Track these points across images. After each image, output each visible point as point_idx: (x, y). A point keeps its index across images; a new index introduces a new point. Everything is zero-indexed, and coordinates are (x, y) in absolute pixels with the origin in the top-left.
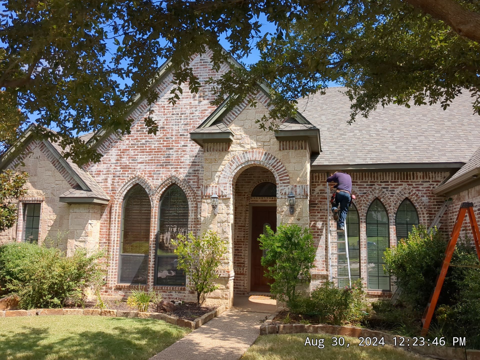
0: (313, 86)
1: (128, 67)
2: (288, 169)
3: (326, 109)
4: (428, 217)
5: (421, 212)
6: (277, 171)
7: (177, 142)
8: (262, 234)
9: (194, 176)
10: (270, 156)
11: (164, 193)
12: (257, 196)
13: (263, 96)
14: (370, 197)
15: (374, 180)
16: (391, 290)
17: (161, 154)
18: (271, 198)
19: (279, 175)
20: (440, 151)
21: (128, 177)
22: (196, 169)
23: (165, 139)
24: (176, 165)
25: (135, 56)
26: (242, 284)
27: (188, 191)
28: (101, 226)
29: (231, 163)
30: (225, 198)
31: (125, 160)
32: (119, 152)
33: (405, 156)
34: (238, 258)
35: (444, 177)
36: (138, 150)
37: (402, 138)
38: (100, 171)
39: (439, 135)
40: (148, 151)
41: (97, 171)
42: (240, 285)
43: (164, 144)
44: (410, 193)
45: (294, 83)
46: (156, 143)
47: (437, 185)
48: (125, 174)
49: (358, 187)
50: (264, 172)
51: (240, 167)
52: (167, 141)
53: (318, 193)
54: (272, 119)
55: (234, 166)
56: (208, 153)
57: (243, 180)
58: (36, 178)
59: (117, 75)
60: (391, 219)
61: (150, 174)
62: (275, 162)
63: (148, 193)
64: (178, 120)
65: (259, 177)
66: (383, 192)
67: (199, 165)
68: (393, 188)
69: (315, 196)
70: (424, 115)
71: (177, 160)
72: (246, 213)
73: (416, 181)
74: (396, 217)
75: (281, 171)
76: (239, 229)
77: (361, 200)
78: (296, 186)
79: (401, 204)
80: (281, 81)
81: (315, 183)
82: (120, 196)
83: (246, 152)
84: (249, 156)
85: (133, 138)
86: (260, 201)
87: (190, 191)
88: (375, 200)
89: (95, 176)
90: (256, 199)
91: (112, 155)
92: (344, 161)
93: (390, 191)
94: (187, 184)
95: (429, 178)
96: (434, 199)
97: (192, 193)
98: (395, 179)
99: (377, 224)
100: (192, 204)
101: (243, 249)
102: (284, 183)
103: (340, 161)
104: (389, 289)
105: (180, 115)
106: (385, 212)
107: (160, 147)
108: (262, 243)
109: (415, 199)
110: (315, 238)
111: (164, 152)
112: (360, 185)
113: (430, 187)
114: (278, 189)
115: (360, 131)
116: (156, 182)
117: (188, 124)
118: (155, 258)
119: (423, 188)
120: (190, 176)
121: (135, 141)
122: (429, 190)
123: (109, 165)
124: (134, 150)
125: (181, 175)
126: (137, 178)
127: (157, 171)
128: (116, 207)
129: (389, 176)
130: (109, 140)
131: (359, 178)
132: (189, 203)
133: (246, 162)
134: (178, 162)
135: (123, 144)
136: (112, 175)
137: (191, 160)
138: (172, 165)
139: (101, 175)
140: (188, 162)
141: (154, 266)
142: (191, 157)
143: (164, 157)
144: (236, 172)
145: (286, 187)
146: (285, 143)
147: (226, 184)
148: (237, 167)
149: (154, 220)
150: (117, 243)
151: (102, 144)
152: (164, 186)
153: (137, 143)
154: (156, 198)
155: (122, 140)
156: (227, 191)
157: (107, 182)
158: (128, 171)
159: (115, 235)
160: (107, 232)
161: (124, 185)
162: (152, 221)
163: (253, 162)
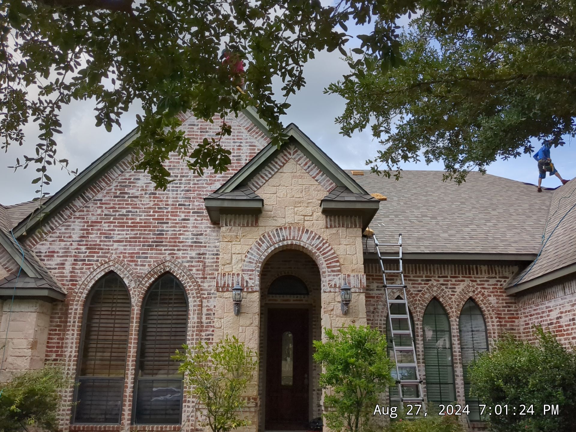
2: (338, 253)
4: (497, 322)
5: (489, 316)
6: (323, 254)
7: (174, 214)
9: (198, 262)
10: (313, 235)
11: (151, 285)
12: (276, 294)
13: (302, 157)
14: (426, 296)
15: (431, 274)
17: (150, 230)
19: (326, 261)
20: (502, 240)
21: (97, 261)
22: (201, 252)
23: (157, 210)
24: (172, 246)
27: (188, 282)
28: (50, 334)
29: (260, 242)
30: (250, 290)
31: (94, 237)
32: (86, 225)
35: (513, 273)
36: (115, 223)
38: (54, 252)
40: (130, 224)
41: (49, 252)
43: (154, 216)
44: (474, 292)
46: (143, 214)
47: (505, 281)
48: (93, 257)
49: (411, 282)
51: (273, 248)
52: (159, 212)
55: (264, 246)
56: (227, 227)
60: (453, 325)
61: (132, 257)
62: (320, 243)
63: (127, 285)
66: (443, 290)
67: (205, 247)
68: (454, 284)
71: (173, 238)
73: (480, 276)
74: (459, 322)
75: (329, 256)
77: (416, 300)
78: (349, 276)
79: (464, 306)
82: (84, 289)
83: (281, 229)
84: (285, 233)
85: (108, 206)
86: (280, 301)
87: (193, 282)
88: (432, 299)
89: (46, 258)
90: (274, 298)
91: (73, 229)
93: (450, 288)
94: (188, 273)
95: (496, 274)
96: (502, 300)
97: (194, 286)
98: (455, 273)
100: (195, 301)
102: (333, 271)
105: (179, 178)
106: (445, 316)
107: (149, 219)
109: (481, 299)
111: (154, 227)
112: (414, 280)
113: (497, 285)
114: (326, 280)
116: (140, 269)
117: (191, 190)
118: (134, 383)
119: (489, 285)
120: (192, 262)
121: (111, 210)
122: (496, 288)
123: (68, 243)
124: (108, 222)
125: (179, 260)
126: (111, 263)
127: (142, 253)
128: (76, 305)
129: (448, 269)
130: (71, 208)
131: (412, 271)
132: (190, 300)
133: (280, 241)
134: (175, 242)
135: (92, 214)
136: (73, 258)
137: (195, 240)
138: (166, 246)
139: (56, 258)
140: (189, 242)
141: (132, 394)
142: (194, 235)
143: (154, 234)
144: (267, 254)
145: (335, 277)
146: (332, 218)
147: (252, 271)
148: (268, 248)
149: (134, 325)
150: (74, 361)
151: (59, 213)
152: (152, 275)
153: (114, 213)
154: (139, 292)
155: (91, 209)
156: (253, 281)
157: (64, 268)
158: (98, 253)
159: (71, 347)
160: (58, 343)
161: (91, 273)
162: (132, 326)
163: (290, 242)
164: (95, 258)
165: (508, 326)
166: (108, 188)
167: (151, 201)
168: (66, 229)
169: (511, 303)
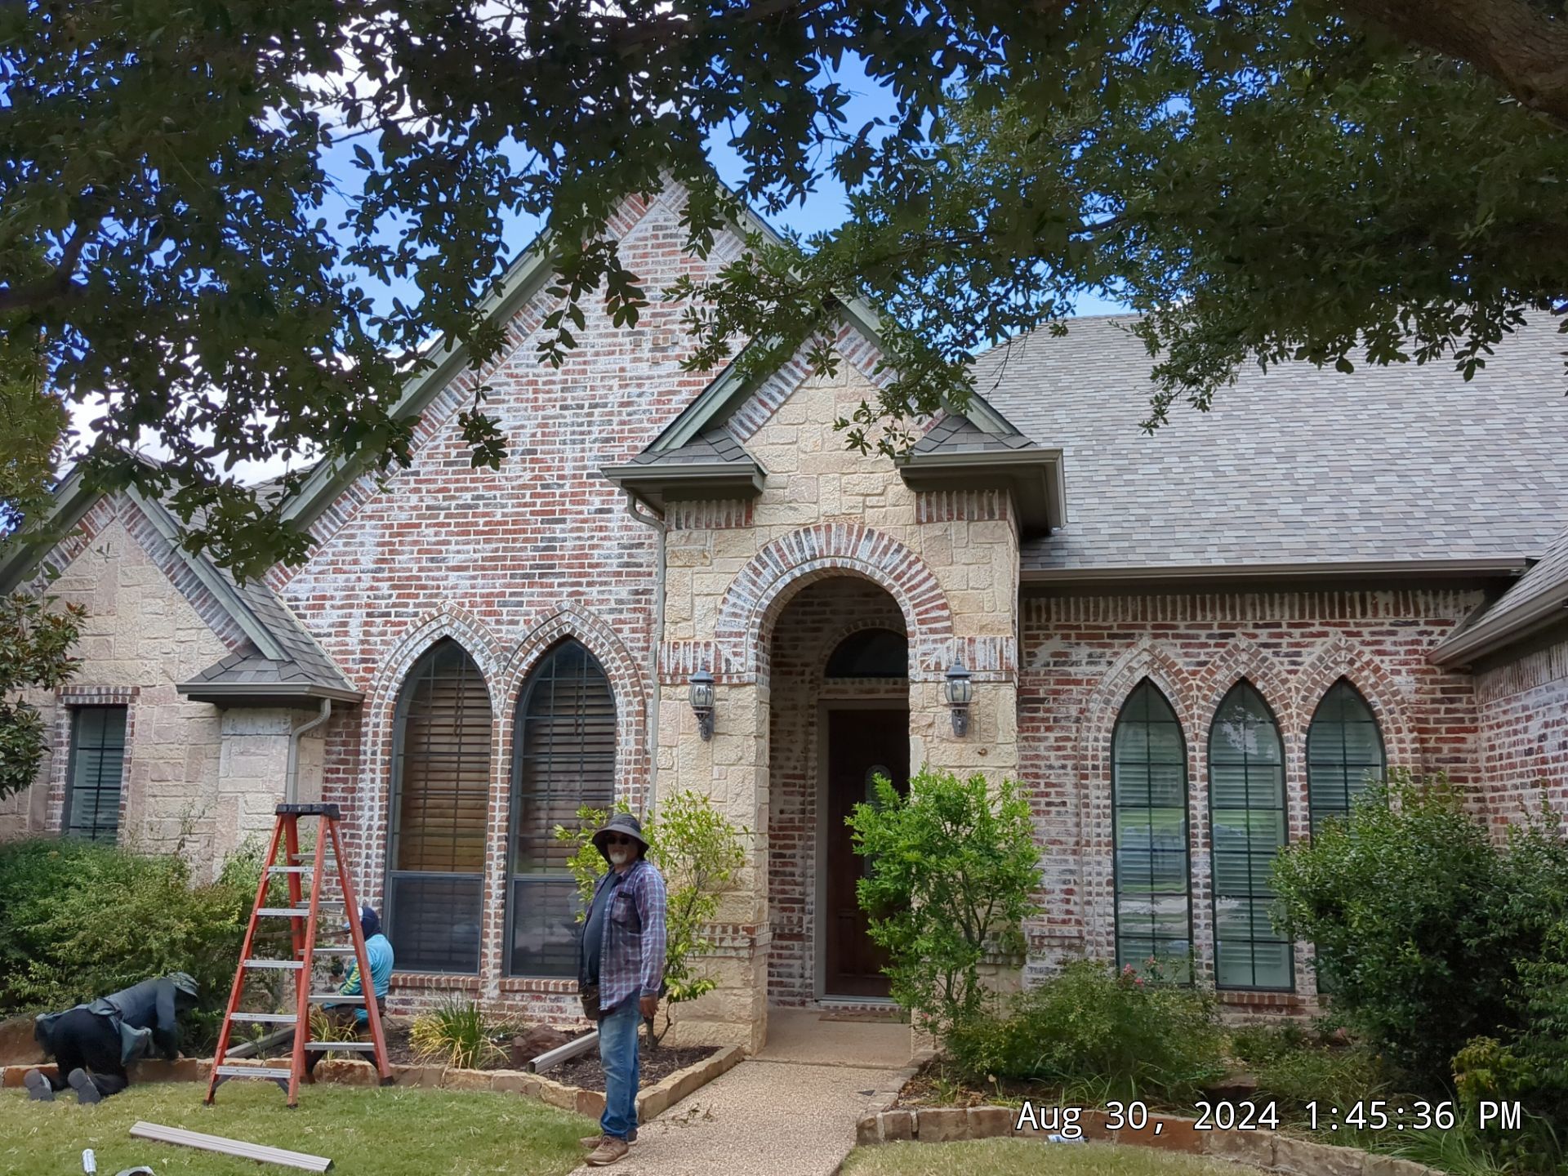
0: (1027, 306)
1: (403, 243)
2: (946, 584)
3: (1069, 387)
4: (1414, 741)
5: (1390, 725)
6: (909, 590)
7: (577, 499)
8: (863, 801)
9: (635, 610)
10: (885, 542)
11: (534, 667)
12: (842, 676)
13: (861, 345)
14: (1218, 677)
15: (1234, 618)
16: (1298, 988)
17: (526, 540)
18: (891, 680)
19: (915, 606)
20: (1450, 520)
21: (416, 614)
22: (641, 588)
23: (539, 490)
24: (575, 575)
25: (424, 203)
26: (796, 970)
27: (614, 659)
28: (327, 780)
29: (757, 565)
30: (735, 681)
31: (407, 560)
32: (387, 532)
33: (1334, 538)
34: (783, 883)
35: (1467, 609)
36: (449, 525)
37: (1322, 478)
38: (324, 598)
39: (1444, 468)
40: (481, 528)
41: (315, 598)
42: (790, 975)
43: (534, 504)
44: (1351, 662)
45: (962, 297)
46: (510, 502)
47: (1443, 633)
48: (406, 605)
49: (1179, 642)
50: (866, 595)
51: (787, 579)
52: (544, 496)
53: (1048, 664)
54: (891, 417)
55: (767, 574)
56: (681, 533)
57: (798, 622)
58: (111, 619)
59: (366, 270)
60: (1292, 750)
61: (489, 604)
62: (902, 562)
63: (482, 668)
64: (582, 424)
65: (852, 612)
66: (1265, 659)
67: (650, 574)
68: (1298, 645)
69: (1038, 674)
70: (1395, 405)
71: (576, 557)
72: (807, 734)
73: (1373, 621)
74: (1307, 742)
75: (924, 593)
76: (785, 785)
77: (1190, 688)
78: (971, 641)
79: (1323, 699)
80: (919, 289)
81: (1035, 632)
82: (390, 679)
83: (807, 531)
84: (816, 541)
85: (432, 487)
86: (853, 692)
87: (623, 659)
88: (1236, 684)
89: (308, 612)
90: (839, 686)
91: (362, 544)
92: (1130, 557)
93: (1287, 655)
94: (613, 638)
95: (1417, 613)
96: (1433, 682)
97: (627, 669)
98: (1302, 616)
99: (1246, 766)
100: (630, 703)
101: (798, 852)
102: (932, 631)
103: (1117, 558)
104: (1288, 984)
105: (586, 410)
106: (1270, 727)
107: (524, 514)
108: (861, 834)
109: (1372, 680)
110: (1037, 813)
111: (534, 531)
112: (1187, 636)
113: (1418, 642)
114: (915, 653)
115: (1184, 457)
116: (508, 631)
117: (614, 439)
118: (505, 886)
119: (1395, 643)
120: (621, 611)
121: (440, 496)
122: (1416, 652)
123: (353, 577)
124: (435, 525)
125: (593, 609)
126: (444, 620)
127: (512, 595)
128: (377, 715)
129: (1282, 604)
130: (353, 494)
131: (1184, 612)
132: (620, 700)
133: (806, 561)
134: (582, 566)
135: (400, 508)
136: (365, 611)
137: (626, 559)
138: (562, 575)
139: (328, 610)
140: (613, 565)
141: (501, 911)
142: (625, 547)
143: (536, 549)
144: (774, 594)
145: (939, 645)
146: (933, 499)
147: (740, 635)
148: (776, 577)
149: (500, 759)
150: (378, 837)
151: (330, 508)
152: (534, 645)
153: (446, 504)
154: (508, 684)
155: (396, 495)
156: (743, 660)
157: (346, 634)
158: (417, 596)
159: (371, 809)
160: (345, 799)
161: (404, 642)
162: (496, 761)
163: (828, 563)
164: (411, 609)
165: (1445, 751)
166: (431, 445)
167: (525, 469)
168: (346, 544)
169: (1458, 690)
